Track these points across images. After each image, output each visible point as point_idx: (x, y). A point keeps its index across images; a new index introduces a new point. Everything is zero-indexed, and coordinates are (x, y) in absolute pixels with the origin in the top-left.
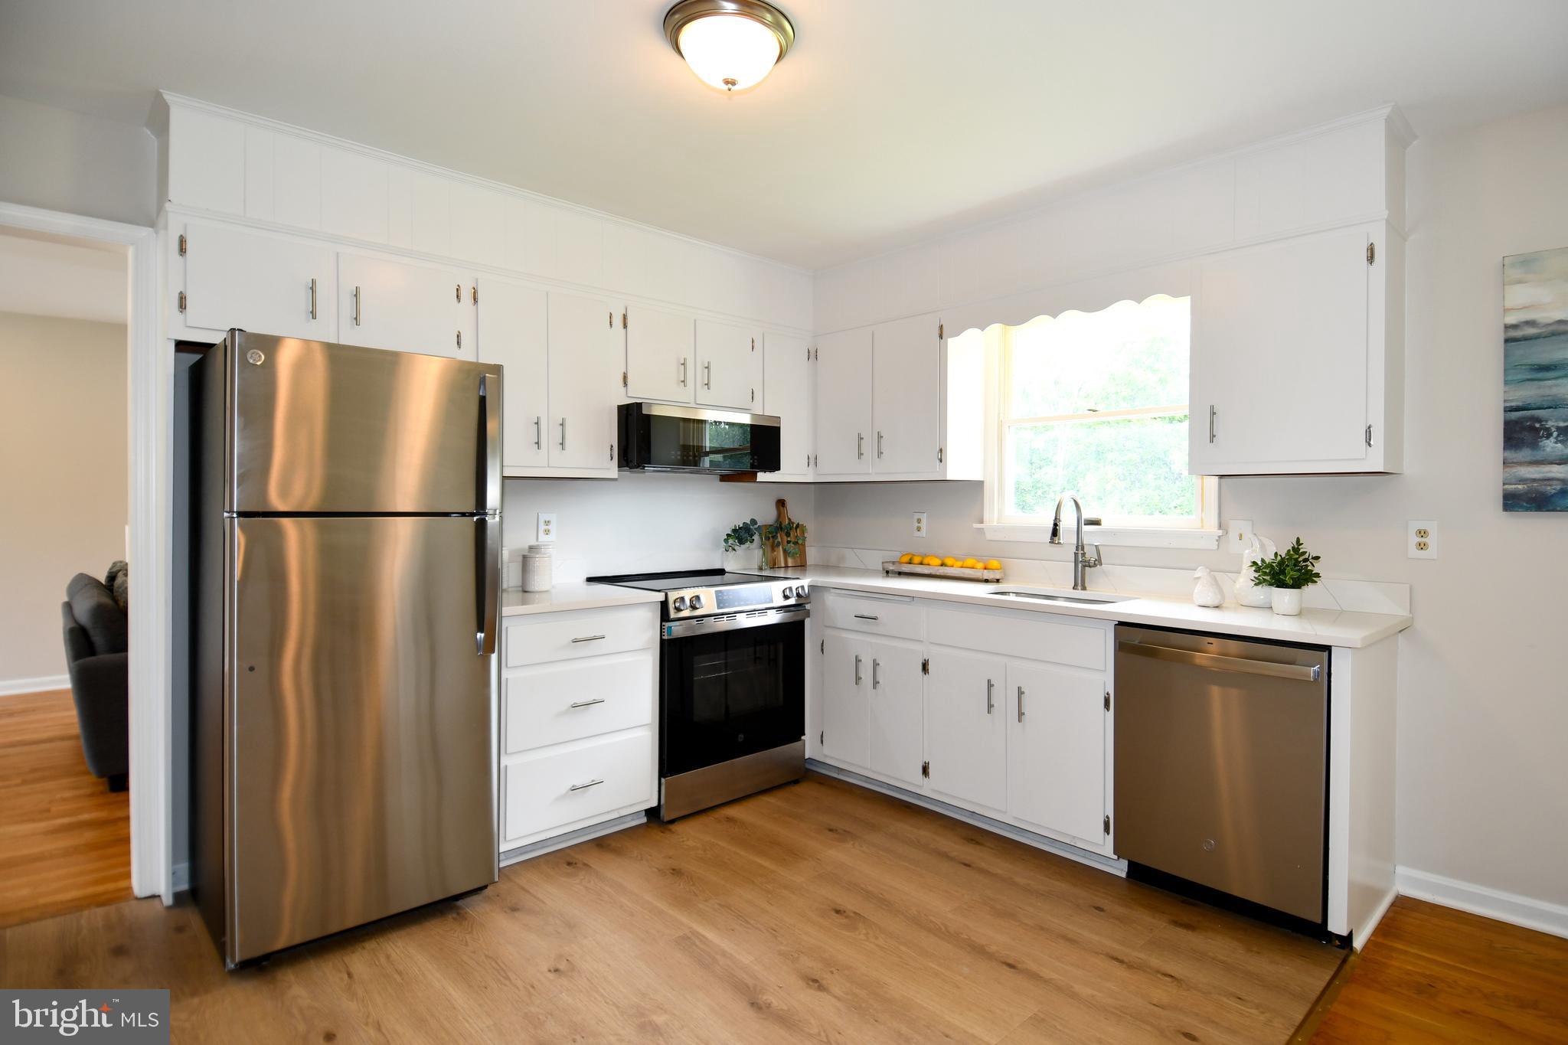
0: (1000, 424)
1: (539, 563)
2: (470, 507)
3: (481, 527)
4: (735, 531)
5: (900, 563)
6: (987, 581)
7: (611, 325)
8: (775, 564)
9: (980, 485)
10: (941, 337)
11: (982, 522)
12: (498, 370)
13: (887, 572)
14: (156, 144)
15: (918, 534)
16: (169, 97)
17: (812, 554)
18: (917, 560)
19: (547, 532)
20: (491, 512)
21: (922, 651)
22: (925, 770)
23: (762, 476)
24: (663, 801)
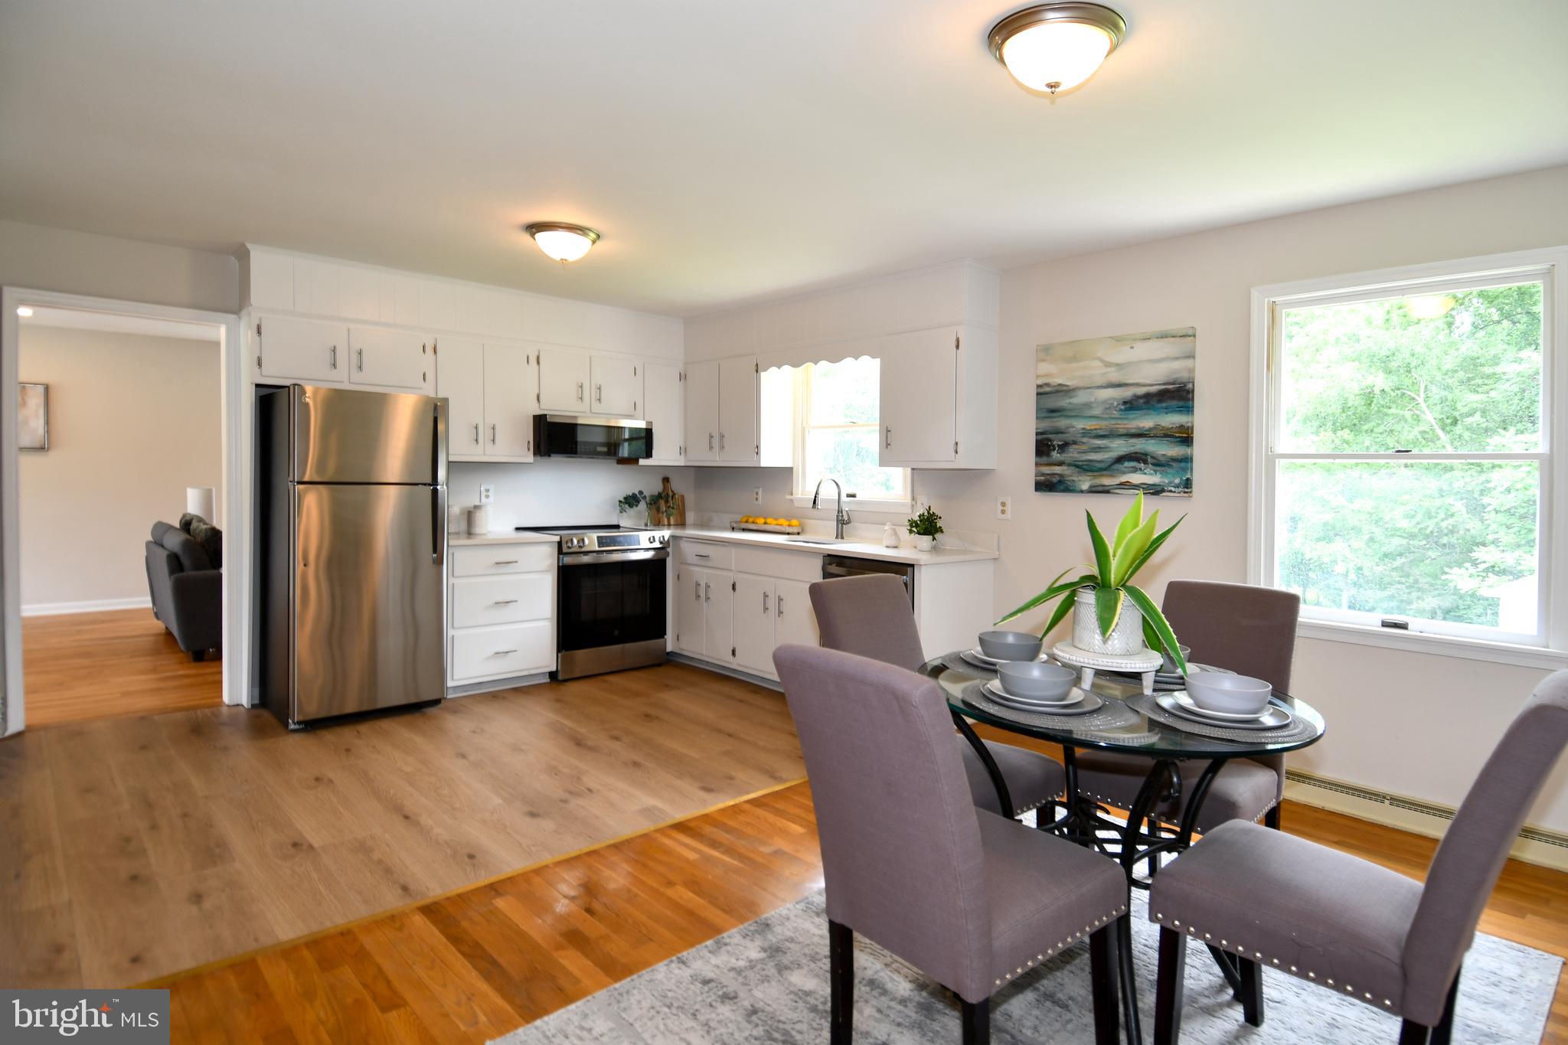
0: (803, 429)
1: (480, 517)
2: (429, 480)
3: (435, 492)
4: (625, 498)
5: (740, 522)
6: (788, 534)
7: (528, 362)
8: (660, 522)
9: (791, 469)
10: (757, 371)
11: (792, 495)
12: (446, 400)
13: (733, 528)
14: (238, 264)
15: (756, 502)
16: (249, 246)
17: (690, 517)
18: (751, 520)
19: (487, 497)
20: (441, 483)
21: (731, 577)
22: (734, 653)
23: (642, 462)
24: (559, 668)
